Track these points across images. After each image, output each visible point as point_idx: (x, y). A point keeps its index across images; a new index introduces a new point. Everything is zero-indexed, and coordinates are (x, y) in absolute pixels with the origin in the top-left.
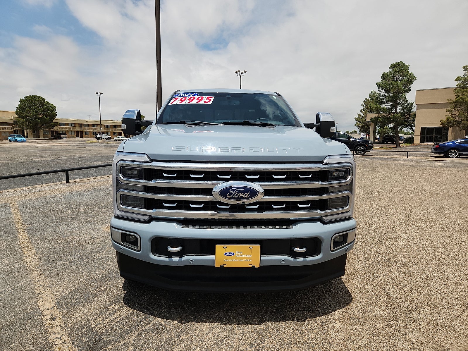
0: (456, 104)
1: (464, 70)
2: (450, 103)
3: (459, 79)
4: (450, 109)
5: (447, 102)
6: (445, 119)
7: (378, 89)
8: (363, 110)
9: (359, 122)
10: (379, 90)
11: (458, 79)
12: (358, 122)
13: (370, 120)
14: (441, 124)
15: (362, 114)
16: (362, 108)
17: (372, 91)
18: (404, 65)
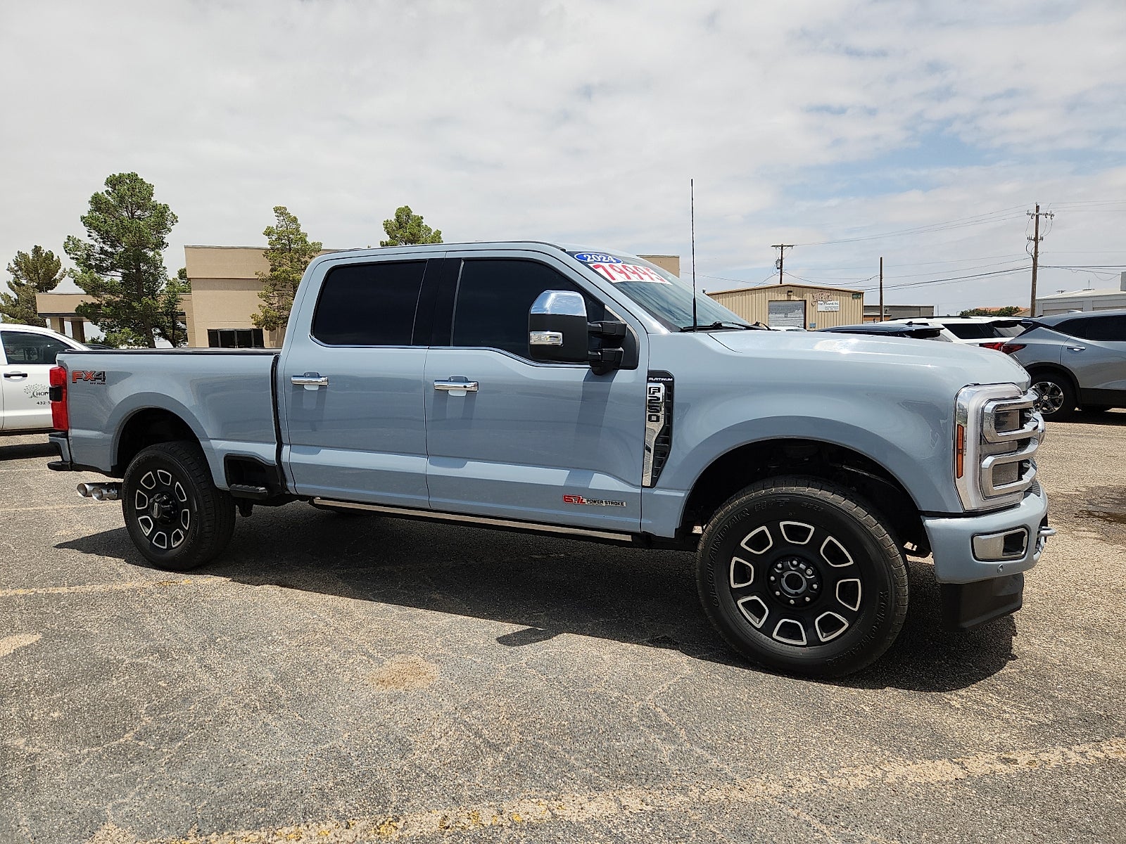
0: (274, 282)
1: (276, 214)
2: (263, 280)
3: (270, 232)
4: (264, 292)
5: (257, 277)
6: (261, 314)
7: (88, 233)
8: (16, 283)
9: (8, 316)
10: (89, 236)
11: (268, 233)
12: (5, 315)
13: (75, 312)
14: (255, 324)
15: (14, 296)
16: (11, 278)
17: (69, 236)
18: (142, 182)
